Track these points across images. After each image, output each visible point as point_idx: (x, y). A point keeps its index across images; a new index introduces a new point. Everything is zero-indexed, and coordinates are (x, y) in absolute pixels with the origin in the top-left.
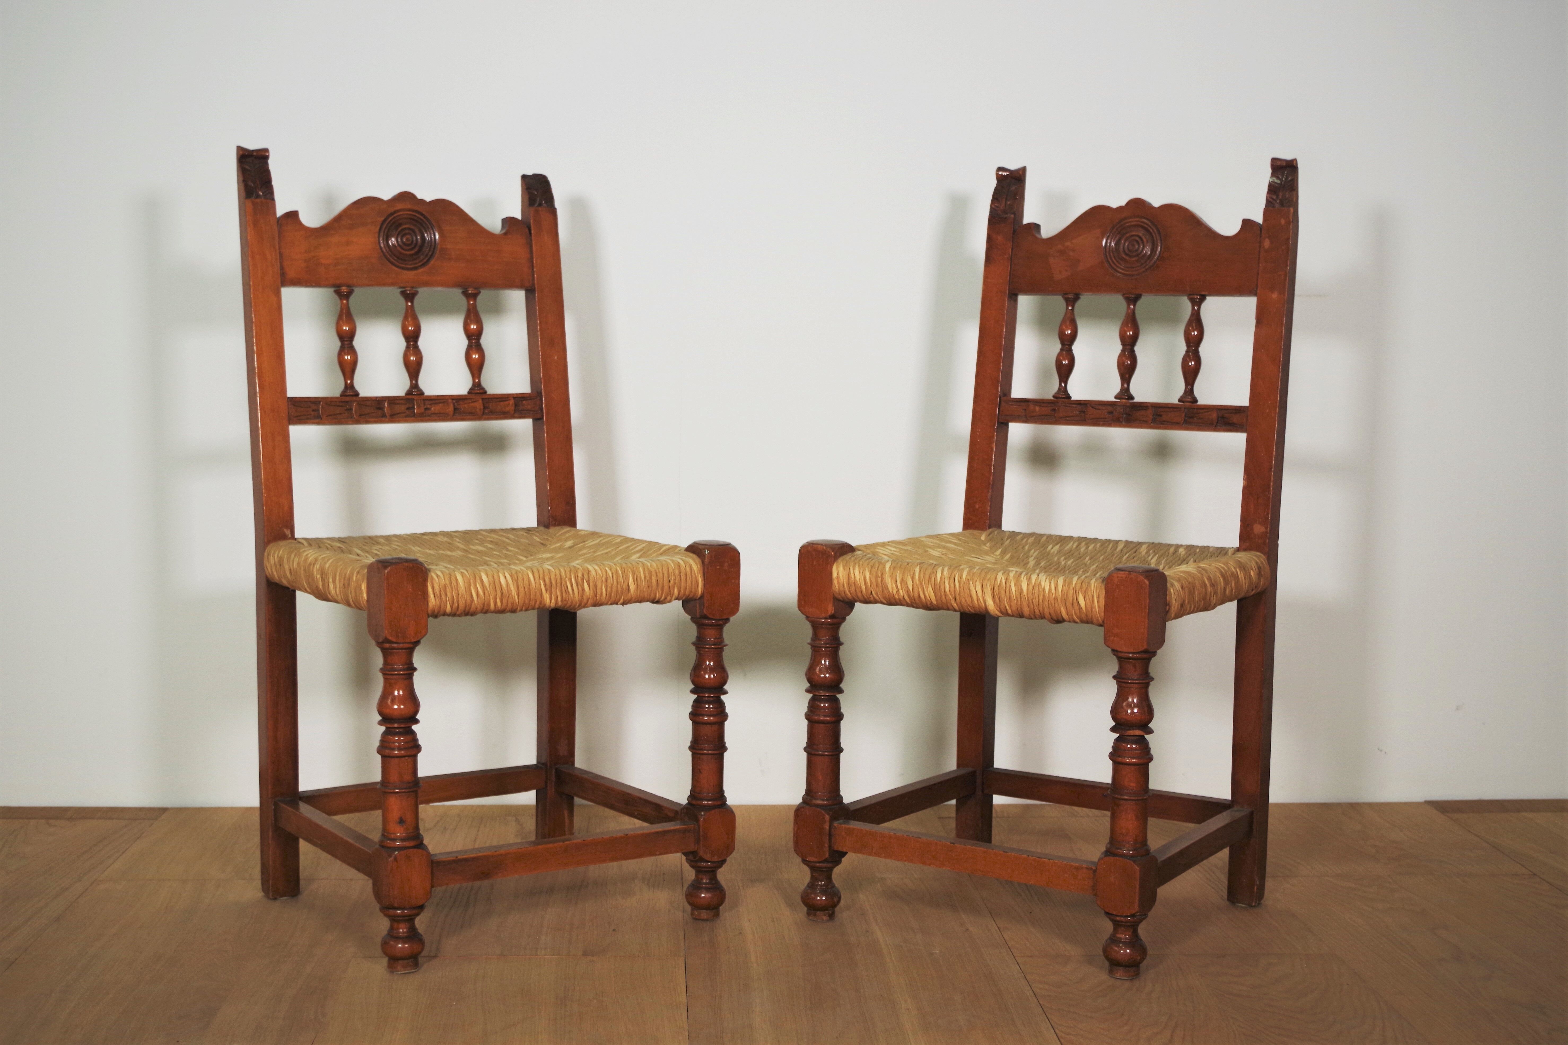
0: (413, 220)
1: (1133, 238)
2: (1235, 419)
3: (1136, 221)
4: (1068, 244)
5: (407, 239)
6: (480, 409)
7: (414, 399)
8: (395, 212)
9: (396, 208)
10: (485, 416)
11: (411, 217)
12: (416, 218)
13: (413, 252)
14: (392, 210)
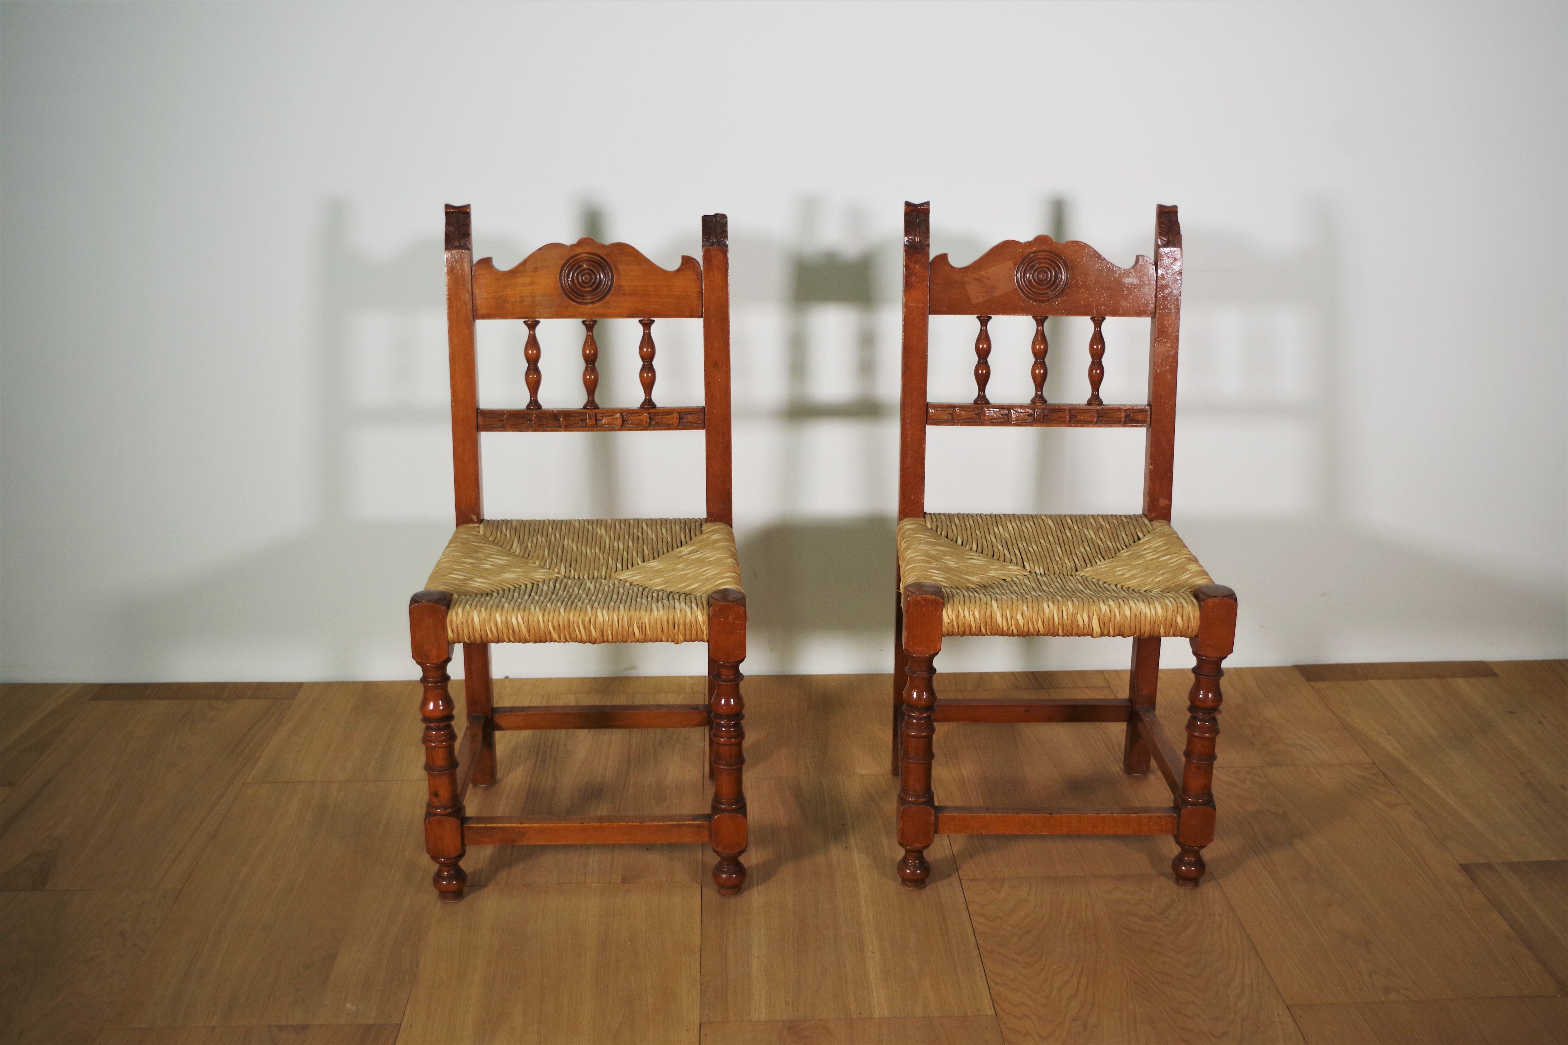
0: (592, 261)
1: (1043, 269)
2: (1140, 417)
3: (1044, 255)
4: (983, 273)
5: (586, 278)
6: (646, 422)
7: (586, 413)
8: (576, 255)
9: (577, 253)
10: (650, 428)
11: (590, 259)
12: (595, 260)
13: (591, 289)
14: (572, 254)
